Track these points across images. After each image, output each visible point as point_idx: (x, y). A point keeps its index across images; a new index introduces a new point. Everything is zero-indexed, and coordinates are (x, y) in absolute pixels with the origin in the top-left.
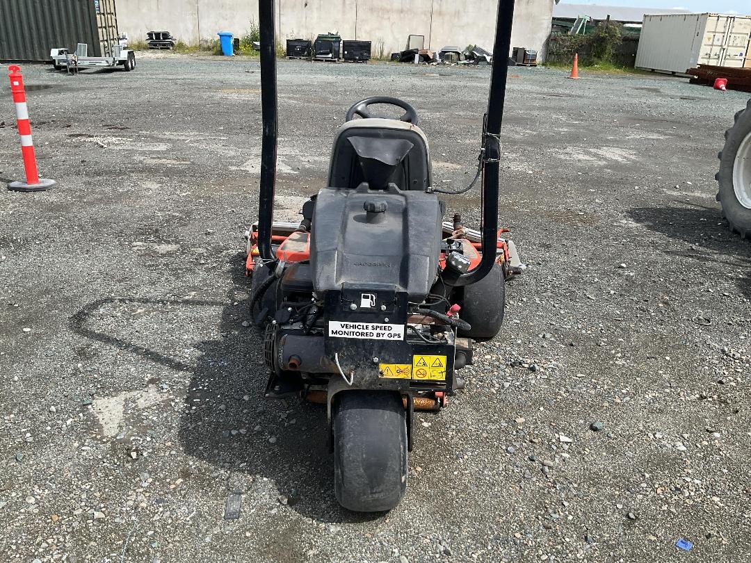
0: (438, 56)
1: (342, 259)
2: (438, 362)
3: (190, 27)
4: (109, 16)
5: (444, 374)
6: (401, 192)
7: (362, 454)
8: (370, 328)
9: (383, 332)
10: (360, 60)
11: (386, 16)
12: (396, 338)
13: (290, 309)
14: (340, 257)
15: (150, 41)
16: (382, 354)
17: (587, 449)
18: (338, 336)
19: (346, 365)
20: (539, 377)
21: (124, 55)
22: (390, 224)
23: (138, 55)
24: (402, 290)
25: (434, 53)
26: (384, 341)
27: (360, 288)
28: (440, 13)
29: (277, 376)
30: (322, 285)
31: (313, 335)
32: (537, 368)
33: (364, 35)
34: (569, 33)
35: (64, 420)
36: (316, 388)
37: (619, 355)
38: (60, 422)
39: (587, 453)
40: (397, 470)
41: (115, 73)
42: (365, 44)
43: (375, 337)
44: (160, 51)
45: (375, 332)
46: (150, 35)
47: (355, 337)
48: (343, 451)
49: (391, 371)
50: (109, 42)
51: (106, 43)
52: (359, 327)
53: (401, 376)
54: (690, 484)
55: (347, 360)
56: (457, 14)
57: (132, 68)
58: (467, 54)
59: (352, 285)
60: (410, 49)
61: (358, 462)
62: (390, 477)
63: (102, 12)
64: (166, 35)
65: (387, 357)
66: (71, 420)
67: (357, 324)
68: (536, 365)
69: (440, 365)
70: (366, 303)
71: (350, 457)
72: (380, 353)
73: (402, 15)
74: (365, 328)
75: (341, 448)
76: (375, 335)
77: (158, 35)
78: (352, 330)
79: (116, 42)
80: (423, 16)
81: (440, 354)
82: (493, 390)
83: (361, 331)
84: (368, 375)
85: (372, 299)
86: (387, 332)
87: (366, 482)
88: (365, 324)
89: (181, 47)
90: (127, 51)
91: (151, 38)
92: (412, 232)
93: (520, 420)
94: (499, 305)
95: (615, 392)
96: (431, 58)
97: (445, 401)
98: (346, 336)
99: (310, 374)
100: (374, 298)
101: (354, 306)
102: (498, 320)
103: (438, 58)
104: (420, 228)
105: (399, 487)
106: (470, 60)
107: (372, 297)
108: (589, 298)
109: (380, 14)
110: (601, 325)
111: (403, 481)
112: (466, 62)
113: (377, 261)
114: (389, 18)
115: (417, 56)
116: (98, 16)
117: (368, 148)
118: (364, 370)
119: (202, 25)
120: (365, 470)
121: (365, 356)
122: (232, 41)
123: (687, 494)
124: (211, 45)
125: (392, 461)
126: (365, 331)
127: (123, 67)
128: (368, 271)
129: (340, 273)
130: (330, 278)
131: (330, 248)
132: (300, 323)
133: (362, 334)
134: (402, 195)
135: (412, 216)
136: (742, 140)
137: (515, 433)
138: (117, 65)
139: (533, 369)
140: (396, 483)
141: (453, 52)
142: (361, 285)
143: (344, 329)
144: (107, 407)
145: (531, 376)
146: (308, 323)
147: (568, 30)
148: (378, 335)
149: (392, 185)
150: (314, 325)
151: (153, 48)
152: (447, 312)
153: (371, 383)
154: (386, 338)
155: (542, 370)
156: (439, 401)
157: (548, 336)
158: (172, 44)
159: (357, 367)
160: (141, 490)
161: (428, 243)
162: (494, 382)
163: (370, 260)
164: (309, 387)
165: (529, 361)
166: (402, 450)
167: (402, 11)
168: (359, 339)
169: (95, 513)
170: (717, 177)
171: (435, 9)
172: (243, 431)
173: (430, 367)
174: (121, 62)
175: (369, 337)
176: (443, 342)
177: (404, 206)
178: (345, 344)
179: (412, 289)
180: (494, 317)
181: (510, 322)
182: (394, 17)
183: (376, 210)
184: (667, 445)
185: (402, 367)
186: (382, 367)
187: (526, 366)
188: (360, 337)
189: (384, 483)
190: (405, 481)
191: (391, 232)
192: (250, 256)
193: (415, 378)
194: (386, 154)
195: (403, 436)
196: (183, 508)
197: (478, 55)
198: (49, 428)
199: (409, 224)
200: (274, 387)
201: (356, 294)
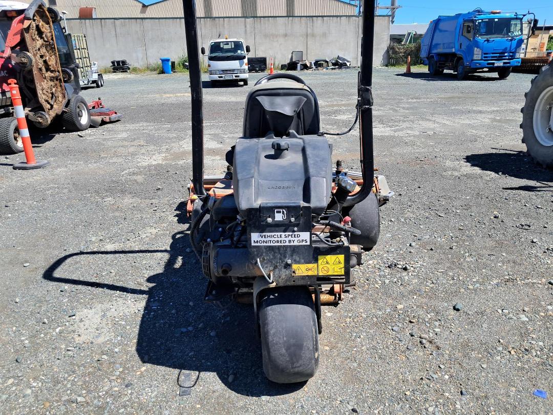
0: (313, 64)
1: (258, 184)
2: (337, 260)
3: (140, 55)
4: (83, 50)
5: (343, 270)
6: (298, 136)
7: (283, 337)
8: (283, 236)
9: (293, 239)
10: (259, 70)
11: (275, 40)
12: (304, 243)
13: (220, 229)
14: (256, 183)
15: (112, 67)
16: (294, 257)
17: (453, 324)
18: (259, 244)
19: (267, 267)
20: (410, 274)
21: (95, 77)
22: (292, 158)
23: (105, 77)
24: (306, 205)
25: (311, 63)
26: (295, 246)
27: (273, 205)
28: (313, 35)
29: (213, 283)
30: (244, 205)
31: (239, 248)
32: (408, 268)
33: (261, 53)
34: (403, 43)
35: (54, 329)
36: (245, 290)
37: (467, 254)
38: (51, 331)
39: (453, 327)
40: (311, 348)
41: (89, 89)
42: (262, 59)
43: (287, 244)
44: (121, 73)
45: (287, 239)
46: (113, 63)
47: (272, 244)
48: (268, 336)
49: (302, 270)
50: (84, 68)
51: (82, 69)
52: (275, 236)
53: (310, 273)
54: (536, 346)
55: (267, 263)
56: (324, 35)
57: (102, 86)
58: (333, 62)
59: (267, 203)
60: (294, 60)
61: (280, 344)
62: (306, 354)
63: (78, 48)
64: (124, 62)
65: (298, 259)
66: (59, 328)
67: (273, 234)
68: (407, 266)
69: (340, 262)
70: (279, 217)
71: (273, 340)
72: (292, 256)
73: (286, 38)
74: (279, 236)
75: (267, 333)
76: (287, 242)
77: (118, 62)
78: (269, 239)
79: (89, 68)
80: (301, 38)
81: (339, 254)
82: (377, 286)
83: (276, 239)
84: (284, 273)
85: (283, 213)
86: (296, 239)
87: (288, 359)
88: (279, 234)
89: (135, 70)
90: (97, 74)
91: (114, 65)
92: (310, 162)
93: (400, 307)
94: (376, 223)
95: (468, 282)
96: (309, 66)
97: (342, 297)
98: (265, 244)
99: (239, 278)
100: (285, 212)
101: (270, 220)
102: (375, 234)
103: (313, 66)
104: (316, 159)
105: (313, 361)
106: (335, 66)
107: (283, 212)
108: (440, 216)
109: (271, 38)
110: (451, 234)
111: (316, 357)
112: (333, 67)
113: (286, 184)
114: (277, 41)
115: (299, 66)
116: (75, 51)
117: (272, 104)
118: (280, 270)
119: (149, 54)
120: (287, 350)
121: (280, 259)
122: (170, 64)
123: (535, 354)
124: (156, 67)
125: (307, 341)
126: (280, 239)
127: (95, 85)
128: (279, 192)
129: (257, 195)
130: (249, 199)
131: (248, 177)
132: (229, 240)
133: (278, 242)
134: (300, 138)
135: (309, 151)
136: (538, 97)
137: (397, 316)
138: (91, 84)
139: (405, 269)
140: (311, 359)
141: (323, 61)
142: (274, 203)
143: (263, 239)
144: (87, 317)
145: (405, 273)
146: (235, 239)
147: (401, 41)
148: (290, 241)
149: (292, 131)
150: (239, 240)
151: (115, 72)
152: (341, 222)
153: (286, 281)
154: (296, 243)
155: (412, 269)
156: (338, 296)
157: (413, 244)
158: (129, 69)
159: (275, 267)
160: (114, 378)
161: (324, 169)
162: (377, 280)
163: (279, 184)
164: (238, 290)
165: (402, 263)
166: (314, 332)
167: (286, 35)
168: (275, 246)
169: (78, 398)
170: (521, 126)
171: (308, 33)
172: (190, 328)
173: (332, 265)
174: (94, 82)
175: (283, 244)
176: (341, 243)
177: (302, 146)
178: (264, 250)
179: (314, 203)
180: (372, 232)
181: (384, 237)
182: (281, 40)
183: (282, 148)
184: (514, 317)
185: (310, 266)
186: (295, 266)
187: (400, 266)
188: (276, 244)
189: (301, 359)
190: (318, 357)
191: (294, 163)
192: (189, 202)
193: (321, 274)
194: (286, 107)
195: (314, 321)
196: (146, 390)
197: (341, 62)
198: (42, 335)
199: (308, 156)
200: (212, 292)
201: (271, 210)
